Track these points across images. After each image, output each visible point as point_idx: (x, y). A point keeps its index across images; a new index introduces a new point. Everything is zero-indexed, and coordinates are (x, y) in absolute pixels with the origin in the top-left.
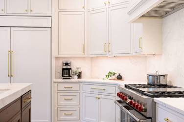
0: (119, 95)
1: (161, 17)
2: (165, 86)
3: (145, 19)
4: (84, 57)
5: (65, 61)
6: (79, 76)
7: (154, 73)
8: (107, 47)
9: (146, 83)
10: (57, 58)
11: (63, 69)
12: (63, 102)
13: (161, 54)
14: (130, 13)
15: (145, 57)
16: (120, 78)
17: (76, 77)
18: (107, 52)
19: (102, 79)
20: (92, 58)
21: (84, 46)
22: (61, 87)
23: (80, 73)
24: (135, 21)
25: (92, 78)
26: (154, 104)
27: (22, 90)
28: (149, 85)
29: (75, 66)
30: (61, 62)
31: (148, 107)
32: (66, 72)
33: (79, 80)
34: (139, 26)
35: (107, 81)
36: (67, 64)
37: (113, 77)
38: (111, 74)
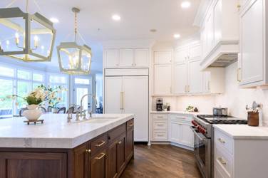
0: (192, 122)
1: (224, 67)
2: (226, 116)
3: (211, 69)
4: (171, 96)
5: (158, 98)
6: (168, 109)
7: (218, 107)
8: (187, 88)
9: (212, 114)
10: (153, 97)
11: (157, 104)
12: (157, 127)
13: (223, 94)
14: (201, 65)
15: (214, 95)
16: (196, 110)
17: (166, 110)
18: (187, 92)
19: (184, 111)
20: (177, 96)
21: (171, 88)
22: (156, 116)
23: (169, 107)
24: (204, 70)
25: (177, 110)
26: (213, 129)
27: (127, 118)
28: (214, 116)
29: (165, 102)
30: (156, 99)
31: (209, 130)
32: (159, 107)
33: (168, 112)
34: (208, 73)
35: (187, 112)
36: (159, 101)
37: (192, 110)
38: (190, 108)
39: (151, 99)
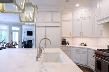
11: (63, 42)
16: (85, 45)
17: (68, 44)
21: (71, 33)
33: (69, 46)
37: (83, 45)
38: (82, 44)
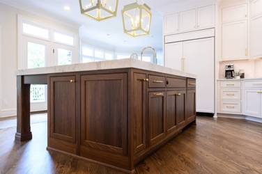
4: (247, 60)
6: (242, 76)
10: (221, 63)
11: (227, 71)
21: (247, 50)
23: (243, 74)
29: (237, 68)
32: (229, 73)
33: (242, 79)
36: (229, 66)
39: (217, 66)
